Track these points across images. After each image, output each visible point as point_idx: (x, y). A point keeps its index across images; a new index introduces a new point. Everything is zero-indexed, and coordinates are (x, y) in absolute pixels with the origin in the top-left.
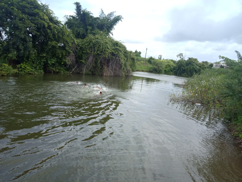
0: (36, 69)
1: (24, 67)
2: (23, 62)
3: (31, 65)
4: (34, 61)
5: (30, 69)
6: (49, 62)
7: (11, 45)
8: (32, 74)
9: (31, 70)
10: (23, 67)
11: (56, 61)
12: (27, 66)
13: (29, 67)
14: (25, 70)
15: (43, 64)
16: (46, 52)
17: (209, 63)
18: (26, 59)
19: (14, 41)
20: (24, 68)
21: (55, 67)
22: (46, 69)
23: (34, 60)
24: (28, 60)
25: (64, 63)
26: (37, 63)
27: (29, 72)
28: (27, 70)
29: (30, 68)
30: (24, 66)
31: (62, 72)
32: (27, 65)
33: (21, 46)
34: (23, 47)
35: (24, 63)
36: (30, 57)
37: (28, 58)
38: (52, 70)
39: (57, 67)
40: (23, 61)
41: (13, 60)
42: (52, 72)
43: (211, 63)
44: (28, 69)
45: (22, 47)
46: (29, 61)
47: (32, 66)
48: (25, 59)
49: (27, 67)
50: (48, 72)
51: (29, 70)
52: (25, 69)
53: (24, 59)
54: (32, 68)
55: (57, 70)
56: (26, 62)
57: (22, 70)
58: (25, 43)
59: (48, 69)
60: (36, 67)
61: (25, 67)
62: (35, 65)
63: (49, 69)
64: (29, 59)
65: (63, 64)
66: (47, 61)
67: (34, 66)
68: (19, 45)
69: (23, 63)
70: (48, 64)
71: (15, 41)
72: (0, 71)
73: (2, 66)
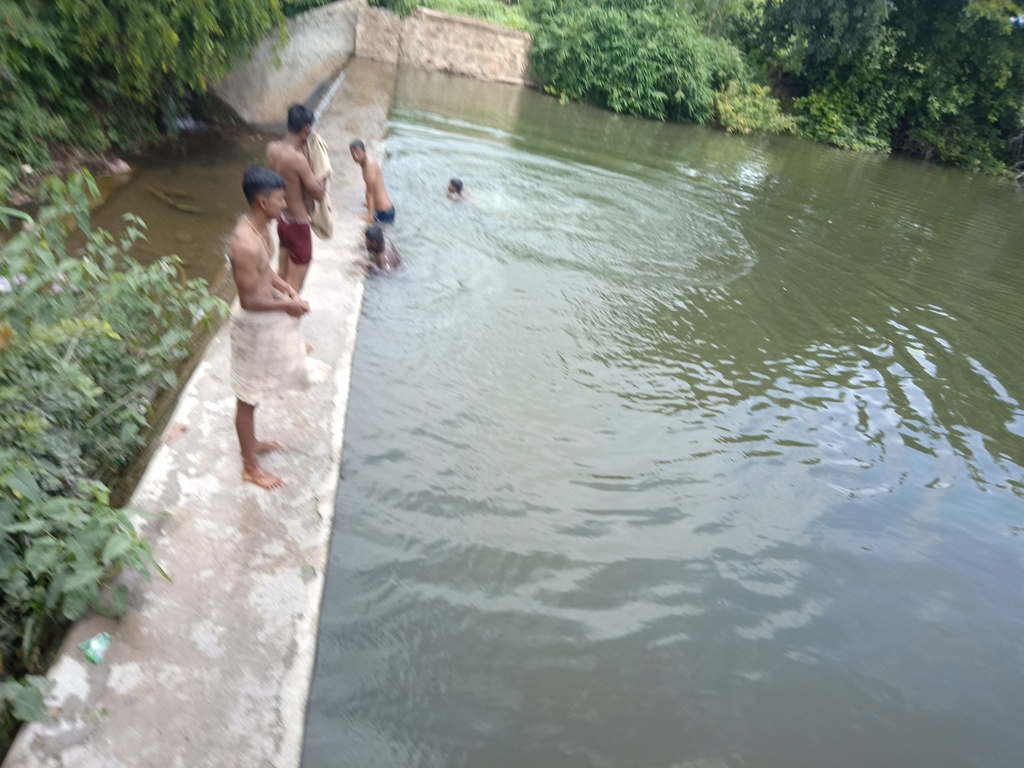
1: (820, 109)
4: (869, 90)
5: (840, 124)
8: (842, 148)
10: (814, 110)
12: (830, 108)
13: (837, 112)
14: (818, 127)
15: (899, 112)
18: (837, 74)
20: (817, 113)
21: (951, 134)
22: (906, 137)
23: (870, 83)
24: (844, 78)
25: (1001, 118)
26: (876, 99)
27: (829, 136)
28: (825, 127)
29: (841, 117)
30: (822, 104)
31: (975, 166)
32: (834, 103)
33: (838, 14)
34: (845, 19)
35: (825, 91)
36: (859, 68)
37: (846, 71)
38: (932, 144)
39: (958, 135)
40: (823, 84)
41: (787, 75)
42: (924, 155)
44: (833, 122)
45: (840, 19)
46: (844, 88)
47: (852, 114)
48: (833, 73)
49: (831, 115)
50: (908, 151)
51: (833, 131)
52: (819, 122)
53: (827, 73)
54: (846, 122)
55: (956, 152)
56: (832, 92)
57: (808, 124)
59: (912, 138)
61: (823, 111)
62: (866, 108)
63: (920, 136)
64: (847, 78)
65: (996, 125)
66: (926, 96)
69: (819, 92)
70: (926, 112)
72: (734, 114)
73: (745, 92)
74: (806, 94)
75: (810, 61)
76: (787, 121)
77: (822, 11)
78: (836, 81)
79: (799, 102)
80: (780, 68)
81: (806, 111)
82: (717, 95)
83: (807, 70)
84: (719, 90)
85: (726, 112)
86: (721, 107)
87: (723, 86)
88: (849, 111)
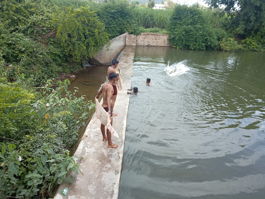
0: (264, 45)
7: (241, 17)
8: (257, 51)
9: (258, 46)
24: (256, 33)
27: (253, 49)
28: (252, 46)
29: (256, 43)
30: (250, 41)
36: (260, 30)
49: (253, 43)
53: (251, 33)
56: (253, 37)
57: (246, 46)
62: (264, 40)
67: (261, 42)
68: (250, 16)
69: (249, 37)
72: (225, 46)
73: (227, 40)
74: (245, 39)
75: (245, 30)
76: (240, 46)
77: (248, 17)
78: (254, 34)
79: (243, 41)
80: (237, 33)
81: (246, 43)
82: (219, 42)
83: (245, 32)
84: (220, 41)
85: (223, 46)
86: (221, 45)
87: (221, 40)
88: (259, 41)
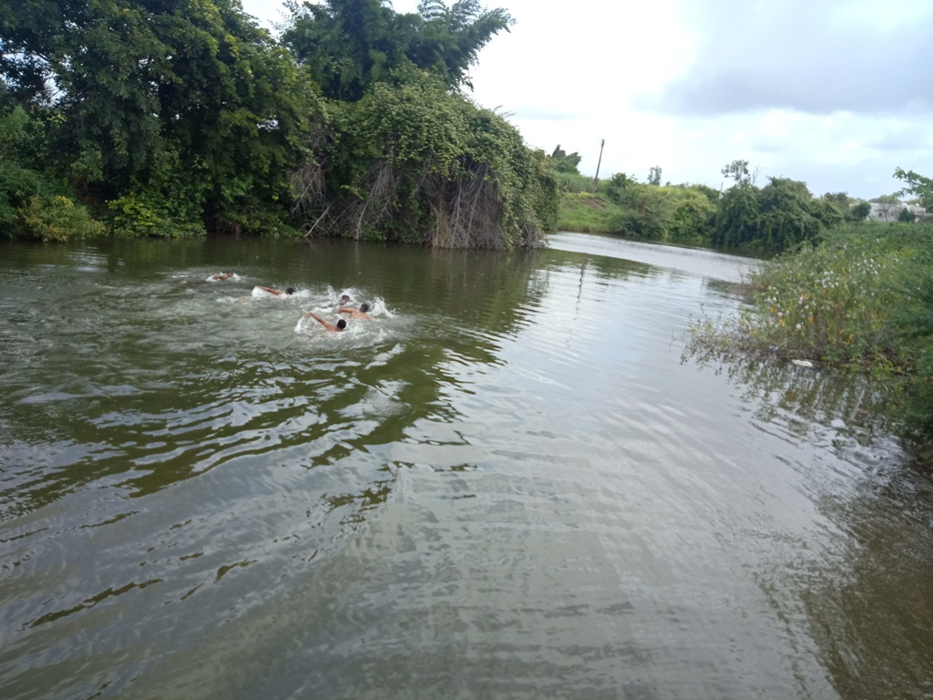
0: (176, 218)
1: (132, 209)
2: (126, 190)
3: (157, 202)
4: (169, 187)
5: (155, 218)
6: (227, 192)
7: (80, 127)
8: (163, 237)
9: (159, 220)
10: (126, 209)
11: (253, 187)
12: (141, 207)
13: (149, 209)
14: (135, 223)
15: (201, 200)
16: (214, 152)
17: (852, 200)
18: (137, 178)
19: (92, 110)
20: (131, 212)
21: (249, 212)
22: (216, 219)
23: (169, 182)
24: (145, 182)
25: (280, 196)
26: (178, 194)
27: (149, 230)
28: (142, 223)
29: (154, 212)
30: (132, 204)
31: (274, 232)
32: (142, 201)
33: (116, 130)
34: (125, 135)
35: (132, 193)
36: (154, 172)
37: (144, 175)
38: (238, 222)
39: (254, 212)
40: (128, 188)
41: (92, 185)
42: (235, 231)
43: (861, 200)
44: (148, 217)
45: (121, 134)
46: (148, 188)
47: (163, 208)
48: (133, 178)
49: (144, 212)
50: (221, 230)
51: (151, 224)
52: (136, 219)
53: (129, 179)
54: (160, 215)
55: (257, 224)
56: (139, 192)
57: (126, 222)
58: (132, 117)
59: (221, 219)
60: (176, 209)
61: (136, 210)
62: (173, 202)
63: (226, 217)
64: (147, 181)
65: (279, 202)
66: (217, 187)
67: (167, 208)
68: (110, 127)
69: (127, 194)
70: (223, 198)
71: (95, 109)
73: (49, 205)
74: (117, 198)
79: (113, 204)
80: (84, 179)
81: (120, 211)
82: (20, 210)
84: (21, 206)
87: (25, 202)
